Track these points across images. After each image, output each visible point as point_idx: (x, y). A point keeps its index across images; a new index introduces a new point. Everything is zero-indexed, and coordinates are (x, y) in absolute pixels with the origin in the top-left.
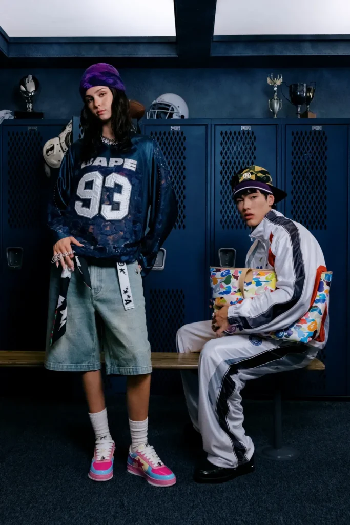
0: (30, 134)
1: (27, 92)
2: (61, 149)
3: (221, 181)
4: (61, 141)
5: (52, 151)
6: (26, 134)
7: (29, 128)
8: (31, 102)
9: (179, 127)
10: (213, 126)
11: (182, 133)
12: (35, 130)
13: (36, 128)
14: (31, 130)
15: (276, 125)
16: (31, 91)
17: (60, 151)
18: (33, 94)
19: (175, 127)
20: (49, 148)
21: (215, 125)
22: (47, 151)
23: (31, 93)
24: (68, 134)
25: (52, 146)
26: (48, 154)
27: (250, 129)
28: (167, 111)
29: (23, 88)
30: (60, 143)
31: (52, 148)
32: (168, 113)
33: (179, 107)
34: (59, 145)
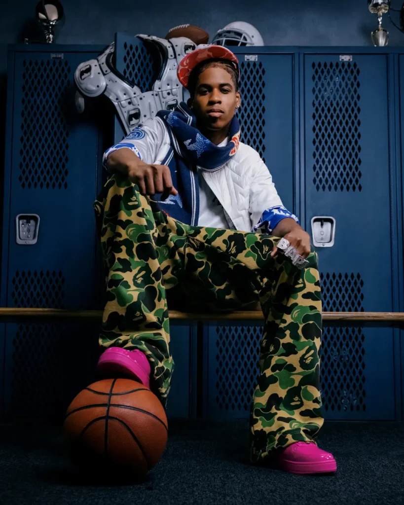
0: (54, 63)
1: (48, 21)
2: (100, 71)
3: (314, 127)
4: (101, 63)
5: (89, 74)
6: (48, 63)
7: (53, 55)
8: (53, 34)
9: (257, 56)
10: (302, 56)
11: (260, 65)
12: (61, 58)
13: (62, 56)
14: (56, 58)
15: (387, 54)
16: (53, 19)
17: (99, 73)
18: (54, 23)
19: (251, 56)
20: (84, 69)
21: (304, 54)
22: (82, 73)
23: (53, 21)
24: (109, 55)
25: (88, 67)
26: (83, 77)
27: (351, 60)
28: (238, 40)
29: (42, 16)
30: (100, 65)
31: (88, 70)
32: (239, 42)
33: (253, 37)
34: (98, 67)
